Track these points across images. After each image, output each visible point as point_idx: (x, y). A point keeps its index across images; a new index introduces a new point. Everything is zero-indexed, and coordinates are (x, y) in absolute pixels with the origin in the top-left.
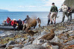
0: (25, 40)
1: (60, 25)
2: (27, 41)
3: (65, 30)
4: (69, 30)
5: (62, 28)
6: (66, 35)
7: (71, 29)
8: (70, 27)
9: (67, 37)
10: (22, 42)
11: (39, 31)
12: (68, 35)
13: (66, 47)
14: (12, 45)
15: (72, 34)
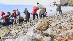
0: (19, 32)
1: (54, 18)
2: (21, 32)
3: (58, 22)
4: (62, 22)
5: (55, 20)
6: (59, 27)
7: (64, 21)
8: (63, 19)
9: (60, 29)
10: (17, 34)
11: (34, 24)
12: (61, 27)
13: (58, 38)
14: (6, 37)
15: (64, 26)
